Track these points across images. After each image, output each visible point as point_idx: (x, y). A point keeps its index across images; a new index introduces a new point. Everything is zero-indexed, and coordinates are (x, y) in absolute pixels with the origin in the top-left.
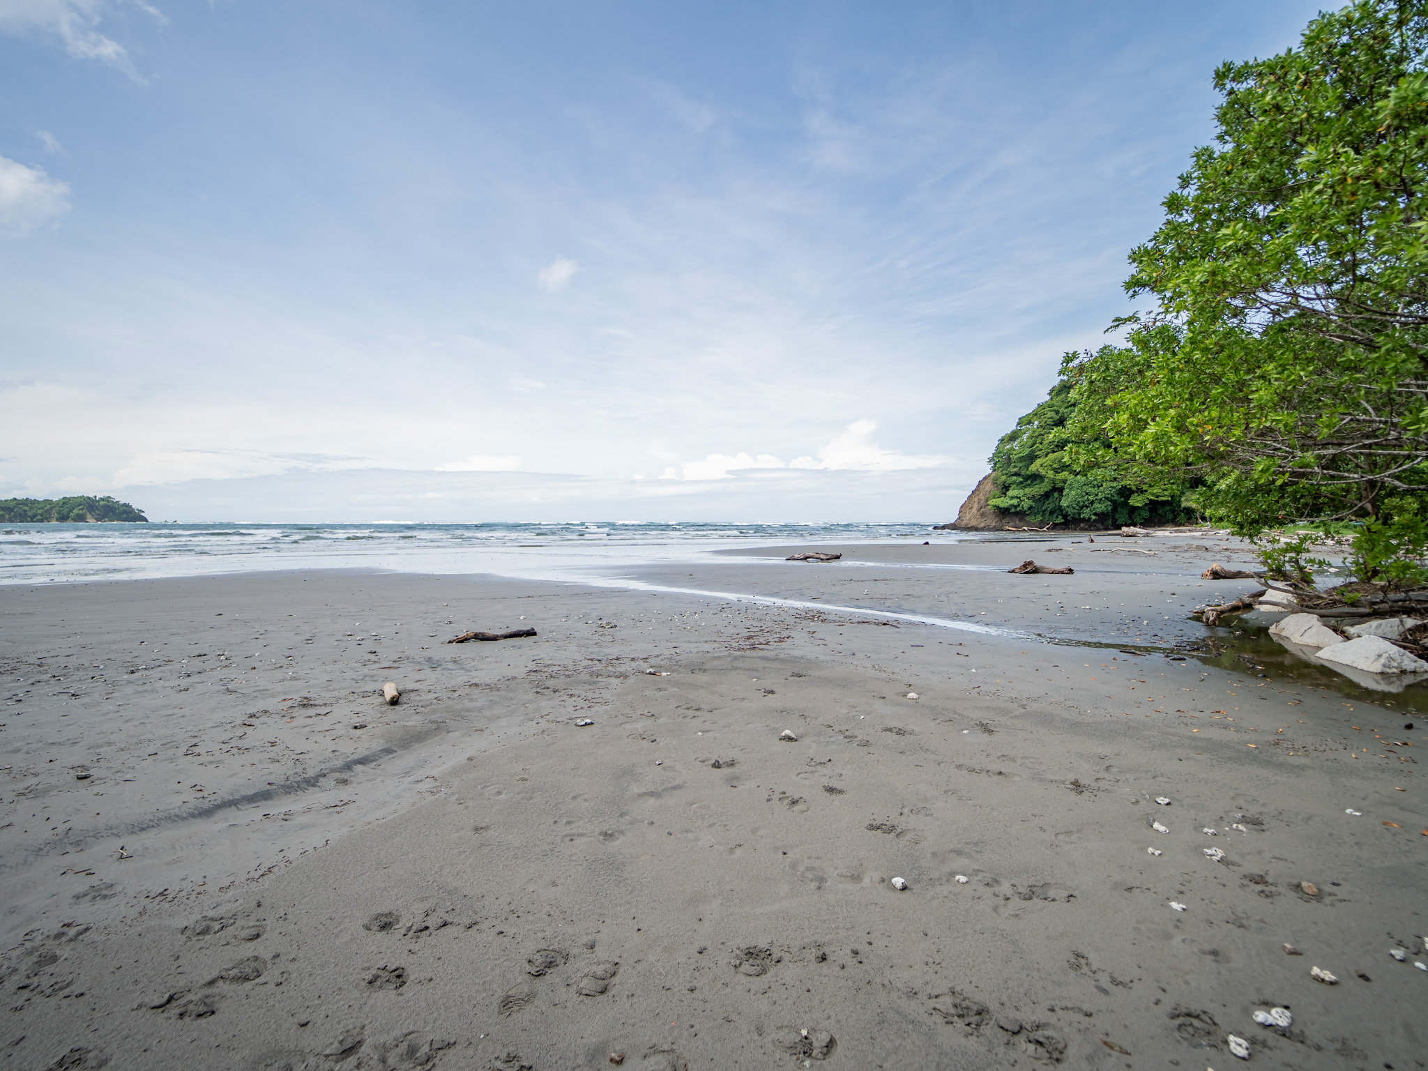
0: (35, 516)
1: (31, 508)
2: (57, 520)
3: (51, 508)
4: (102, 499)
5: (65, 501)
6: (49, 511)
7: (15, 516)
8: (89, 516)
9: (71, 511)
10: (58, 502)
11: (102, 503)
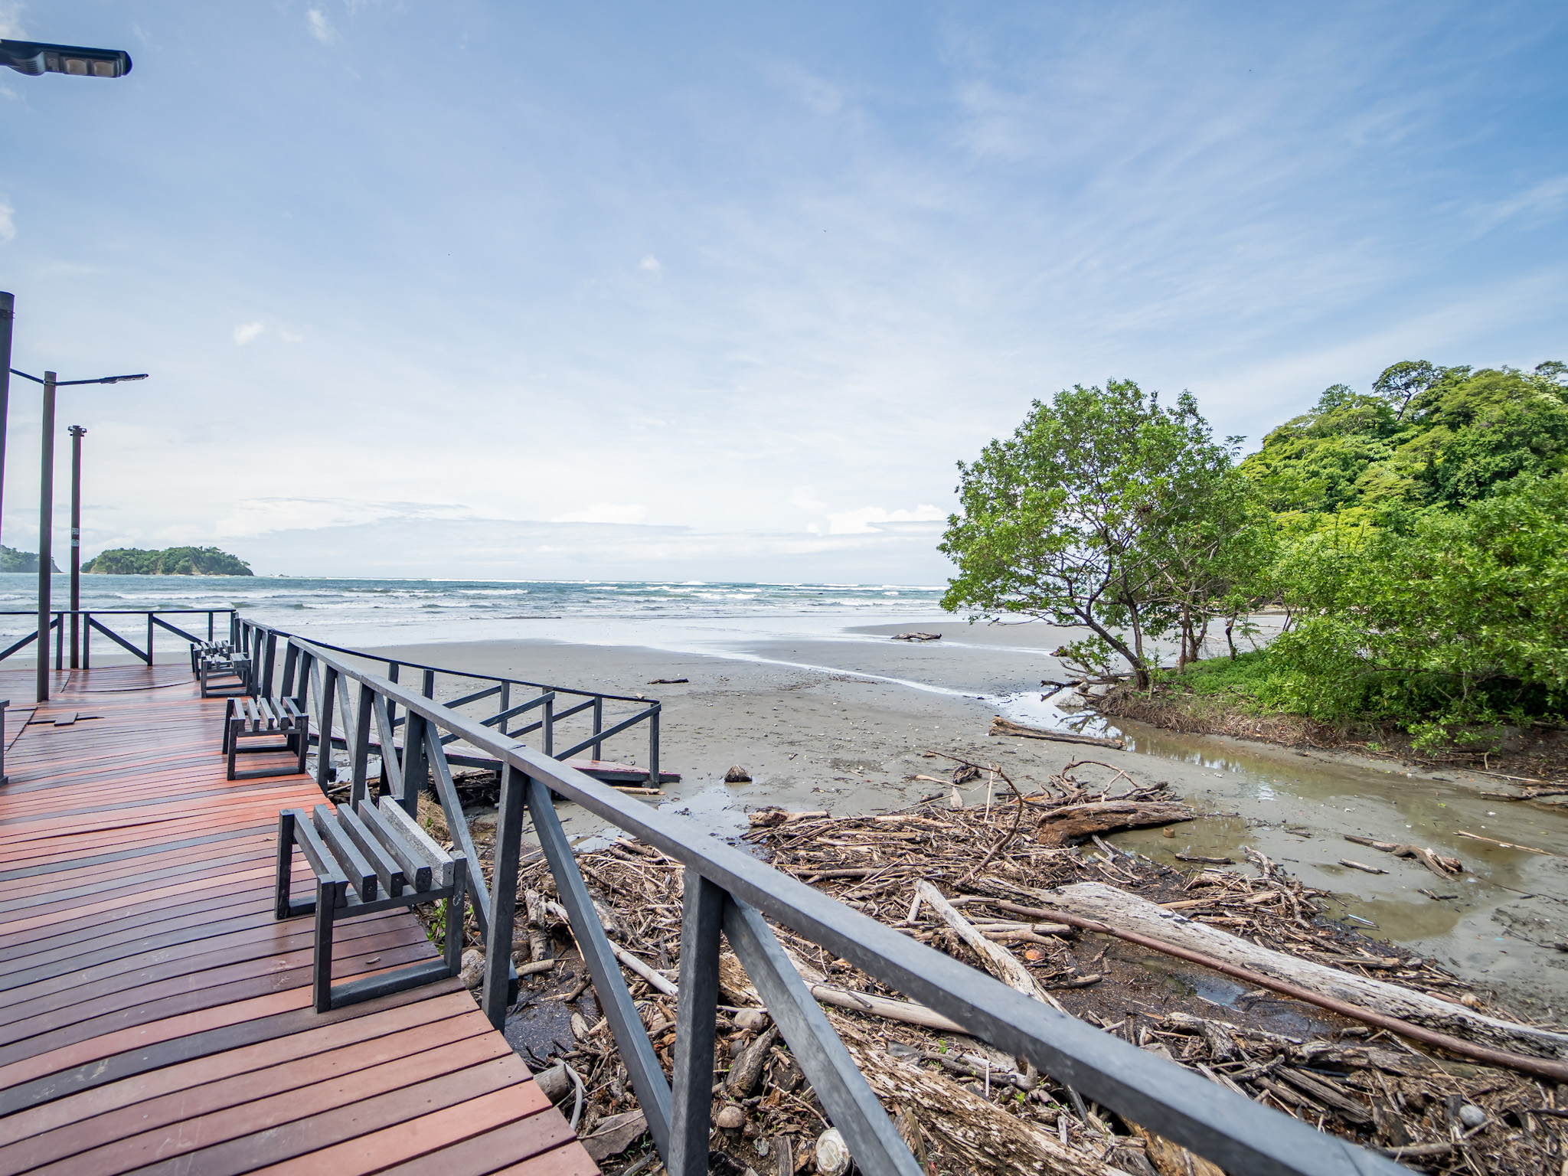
0: (141, 567)
1: (137, 559)
2: (163, 572)
3: (157, 560)
4: (208, 551)
5: (172, 552)
6: (155, 563)
7: (122, 567)
8: (194, 568)
9: (177, 563)
10: (164, 553)
11: (207, 554)
